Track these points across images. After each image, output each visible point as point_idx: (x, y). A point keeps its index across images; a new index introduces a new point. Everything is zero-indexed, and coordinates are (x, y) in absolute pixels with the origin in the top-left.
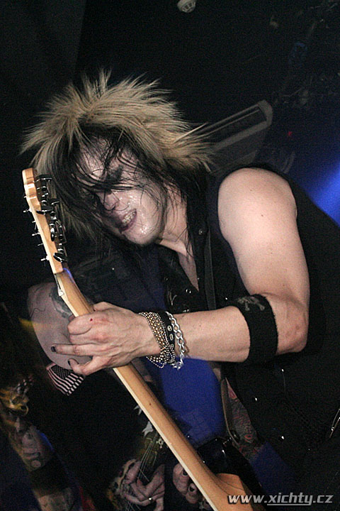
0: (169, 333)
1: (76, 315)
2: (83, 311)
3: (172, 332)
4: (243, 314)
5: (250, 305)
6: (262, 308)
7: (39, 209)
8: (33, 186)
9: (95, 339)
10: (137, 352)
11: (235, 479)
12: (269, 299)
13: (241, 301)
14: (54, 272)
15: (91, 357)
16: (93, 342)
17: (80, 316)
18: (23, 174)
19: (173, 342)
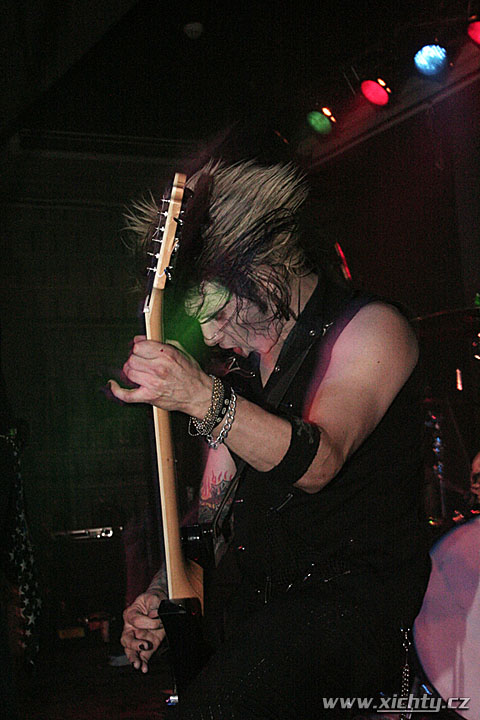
0: (224, 405)
1: (149, 337)
2: (157, 337)
3: (227, 407)
4: (292, 436)
5: (303, 432)
6: (311, 441)
7: (177, 217)
8: (182, 191)
9: (155, 370)
10: (184, 405)
11: (199, 571)
12: (322, 436)
13: (298, 421)
14: (155, 285)
15: (137, 386)
16: (152, 372)
17: (152, 340)
18: (177, 176)
19: (222, 417)
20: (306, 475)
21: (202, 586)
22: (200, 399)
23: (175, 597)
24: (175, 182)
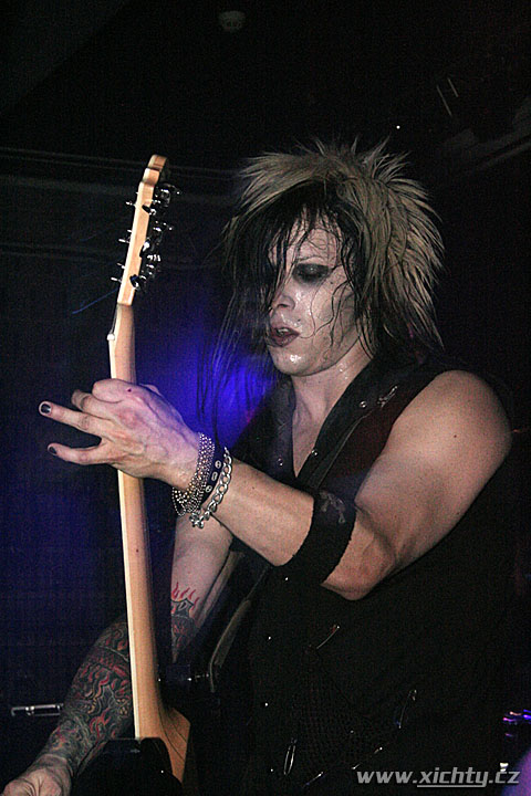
0: (215, 469)
3: (219, 471)
4: (314, 512)
5: (330, 506)
6: (342, 520)
13: (324, 495)
14: (120, 301)
15: (98, 441)
16: (116, 419)
17: (117, 380)
18: (153, 158)
19: (213, 484)
20: (338, 567)
21: (185, 744)
22: (181, 460)
23: (144, 736)
24: (151, 163)
